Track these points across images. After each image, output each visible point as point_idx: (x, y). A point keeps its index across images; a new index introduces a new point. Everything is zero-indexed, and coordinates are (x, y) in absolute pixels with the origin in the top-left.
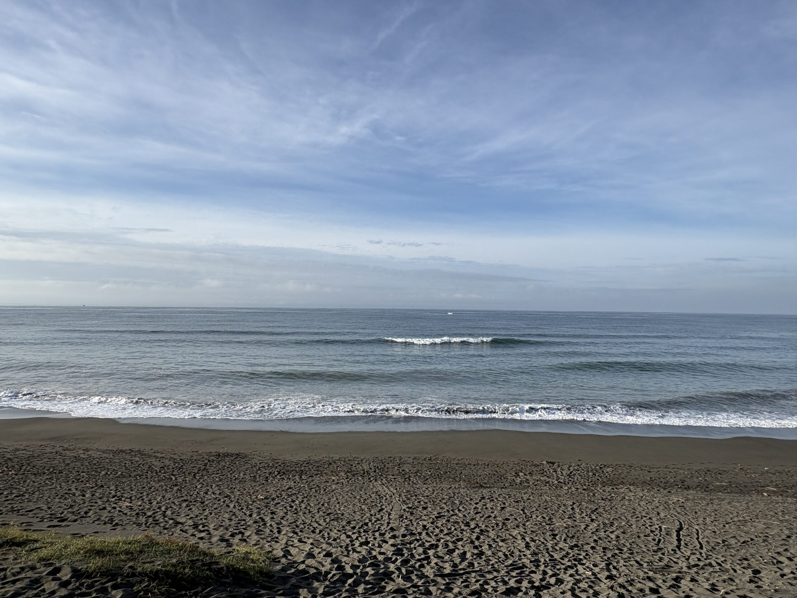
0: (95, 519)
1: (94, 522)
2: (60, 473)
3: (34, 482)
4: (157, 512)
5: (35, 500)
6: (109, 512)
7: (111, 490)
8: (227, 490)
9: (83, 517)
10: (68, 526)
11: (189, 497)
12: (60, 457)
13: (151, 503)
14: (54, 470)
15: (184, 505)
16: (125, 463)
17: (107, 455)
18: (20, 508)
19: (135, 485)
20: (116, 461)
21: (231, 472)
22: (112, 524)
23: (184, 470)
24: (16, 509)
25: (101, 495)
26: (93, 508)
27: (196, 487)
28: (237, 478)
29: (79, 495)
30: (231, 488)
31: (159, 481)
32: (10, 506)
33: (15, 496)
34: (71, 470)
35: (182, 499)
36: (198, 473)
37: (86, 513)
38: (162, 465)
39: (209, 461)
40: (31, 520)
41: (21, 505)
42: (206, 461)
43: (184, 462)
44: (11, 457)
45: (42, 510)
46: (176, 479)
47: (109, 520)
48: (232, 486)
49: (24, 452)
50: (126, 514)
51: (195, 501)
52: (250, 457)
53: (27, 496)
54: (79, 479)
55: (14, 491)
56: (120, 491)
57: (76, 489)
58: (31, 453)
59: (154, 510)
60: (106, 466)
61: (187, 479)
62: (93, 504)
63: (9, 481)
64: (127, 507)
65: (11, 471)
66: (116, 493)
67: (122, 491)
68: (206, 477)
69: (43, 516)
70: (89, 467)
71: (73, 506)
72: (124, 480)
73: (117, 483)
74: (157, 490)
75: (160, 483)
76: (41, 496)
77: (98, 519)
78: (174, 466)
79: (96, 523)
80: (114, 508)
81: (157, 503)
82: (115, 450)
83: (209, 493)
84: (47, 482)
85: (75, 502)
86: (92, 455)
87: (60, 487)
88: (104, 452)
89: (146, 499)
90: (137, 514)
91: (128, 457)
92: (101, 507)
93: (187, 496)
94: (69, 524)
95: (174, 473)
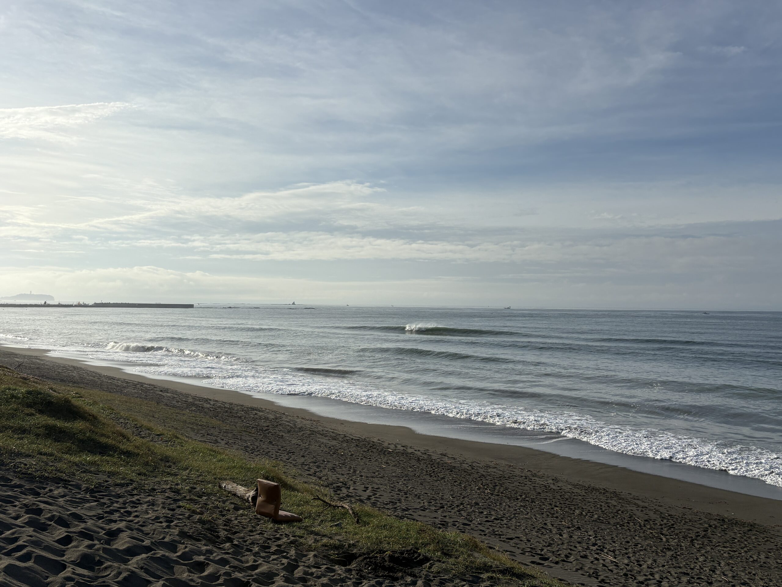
0: (578, 567)
1: (577, 570)
2: (532, 502)
3: (509, 507)
4: (650, 579)
5: (513, 528)
6: (592, 562)
7: (590, 536)
8: (743, 574)
9: (563, 561)
10: (551, 567)
11: (689, 570)
12: (530, 483)
13: (640, 565)
14: (526, 497)
15: (685, 579)
16: (601, 506)
17: (579, 491)
18: (501, 533)
19: (617, 536)
20: (589, 500)
21: (745, 549)
22: (597, 578)
23: (676, 531)
24: (497, 533)
25: (580, 539)
26: (572, 552)
27: (697, 559)
28: (757, 561)
29: (557, 533)
30: (750, 573)
31: (646, 538)
32: (491, 529)
33: (495, 519)
34: (543, 500)
35: (680, 570)
36: (696, 539)
37: (567, 557)
38: (646, 517)
39: (710, 526)
40: (513, 549)
41: (501, 530)
42: (707, 526)
43: (675, 520)
44: (484, 473)
45: (521, 540)
46: (667, 541)
47: (593, 573)
48: (750, 570)
49: (495, 470)
50: (612, 571)
51: (698, 578)
52: (772, 533)
53: (505, 522)
54: (554, 514)
55: (493, 513)
56: (600, 540)
57: (552, 525)
58: (502, 473)
59: (645, 575)
60: (580, 505)
61: (683, 544)
62: (572, 548)
63: (487, 500)
64: (612, 562)
65: (486, 489)
66: (596, 540)
67: (602, 540)
68: (709, 548)
69: (524, 549)
70: (562, 502)
71: (552, 544)
72: (603, 526)
73: (596, 528)
74: (645, 550)
75: (648, 542)
76: (518, 524)
77: (581, 568)
78: (662, 523)
79: (580, 572)
80: (597, 559)
81: (648, 567)
82: (587, 486)
83: (718, 572)
84: (522, 509)
85: (553, 540)
86: (564, 488)
87: (536, 519)
88: (575, 486)
89: (633, 558)
90: (625, 575)
91: (603, 498)
92: (582, 554)
93: (686, 567)
94: (552, 565)
95: (664, 532)
